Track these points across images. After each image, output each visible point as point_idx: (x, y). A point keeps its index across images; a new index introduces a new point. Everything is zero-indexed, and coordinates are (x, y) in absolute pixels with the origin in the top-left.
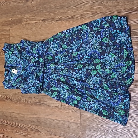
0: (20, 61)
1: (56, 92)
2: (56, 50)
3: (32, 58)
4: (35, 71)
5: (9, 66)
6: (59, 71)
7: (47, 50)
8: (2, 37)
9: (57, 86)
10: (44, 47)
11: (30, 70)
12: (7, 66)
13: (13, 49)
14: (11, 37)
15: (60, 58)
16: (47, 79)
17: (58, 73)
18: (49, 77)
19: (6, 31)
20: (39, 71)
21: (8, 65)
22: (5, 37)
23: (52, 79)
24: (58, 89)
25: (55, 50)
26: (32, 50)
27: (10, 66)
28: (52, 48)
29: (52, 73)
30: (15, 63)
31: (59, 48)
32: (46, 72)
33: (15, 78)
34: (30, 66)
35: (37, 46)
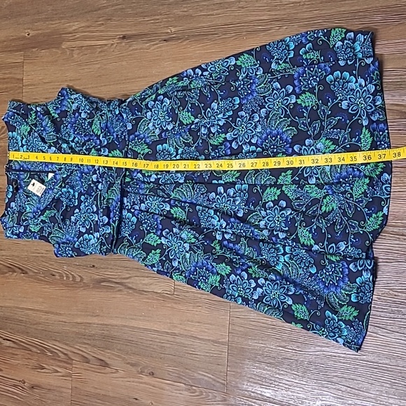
1: (158, 251)
2: (161, 126)
3: (89, 150)
4: (97, 188)
5: (19, 170)
6: (168, 189)
7: (135, 127)
9: (161, 233)
10: (127, 116)
11: (82, 182)
12: (15, 170)
13: (35, 119)
14: (28, 85)
15: (172, 150)
16: (133, 211)
17: (165, 196)
18: (137, 207)
19: (12, 68)
20: (109, 189)
21: (18, 167)
22: (9, 85)
23: (147, 212)
24: (163, 241)
25: (157, 126)
26: (91, 124)
27: (25, 171)
28: (150, 120)
29: (147, 195)
31: (171, 121)
32: (129, 192)
33: (37, 208)
34: (82, 173)
35: (104, 113)
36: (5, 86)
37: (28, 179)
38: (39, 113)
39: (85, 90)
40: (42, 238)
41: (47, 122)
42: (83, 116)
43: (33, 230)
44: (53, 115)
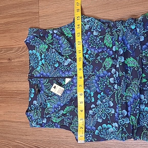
0: (69, 65)
3: (103, 59)
4: (114, 88)
5: (40, 77)
7: (146, 39)
8: (21, 19)
10: (140, 31)
11: (98, 84)
12: (37, 77)
13: (52, 39)
14: (44, 16)
19: (29, 5)
20: (126, 88)
21: (38, 75)
22: (28, 18)
27: (44, 77)
30: (56, 68)
32: (145, 90)
33: (58, 105)
34: (98, 77)
35: (119, 30)
36: (24, 18)
37: (48, 83)
38: (55, 35)
39: (95, 15)
40: (63, 127)
41: (63, 41)
42: (95, 33)
43: (54, 121)
44: (67, 35)
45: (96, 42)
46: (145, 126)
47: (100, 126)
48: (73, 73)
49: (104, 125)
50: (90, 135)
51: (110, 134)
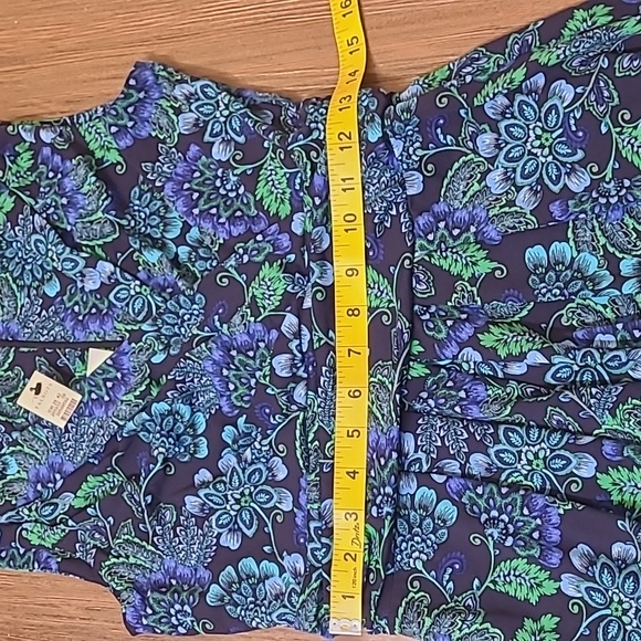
0: (105, 289)
1: (549, 622)
2: (540, 181)
3: (251, 270)
4: (291, 400)
6: (592, 402)
7: (433, 185)
9: (566, 559)
10: (405, 149)
11: (226, 381)
13: (32, 169)
15: (592, 263)
16: (440, 479)
17: (574, 426)
18: (453, 466)
23: (496, 482)
24: (569, 585)
25: (519, 181)
26: (250, 181)
28: (492, 160)
29: (496, 424)
30: (48, 302)
31: (583, 163)
32: (420, 414)
33: (51, 467)
34: (227, 349)
35: (316, 141)
37: (10, 368)
38: (47, 151)
39: (221, 69)
40: (71, 566)
41: (80, 178)
42: (220, 152)
43: (35, 541)
44: (98, 154)
45: (222, 191)
46: (416, 570)
47: (230, 569)
48: (120, 326)
49: (248, 564)
50: (186, 608)
51: (270, 603)
